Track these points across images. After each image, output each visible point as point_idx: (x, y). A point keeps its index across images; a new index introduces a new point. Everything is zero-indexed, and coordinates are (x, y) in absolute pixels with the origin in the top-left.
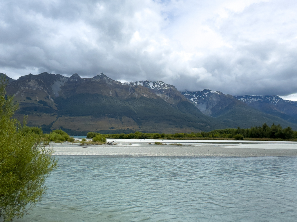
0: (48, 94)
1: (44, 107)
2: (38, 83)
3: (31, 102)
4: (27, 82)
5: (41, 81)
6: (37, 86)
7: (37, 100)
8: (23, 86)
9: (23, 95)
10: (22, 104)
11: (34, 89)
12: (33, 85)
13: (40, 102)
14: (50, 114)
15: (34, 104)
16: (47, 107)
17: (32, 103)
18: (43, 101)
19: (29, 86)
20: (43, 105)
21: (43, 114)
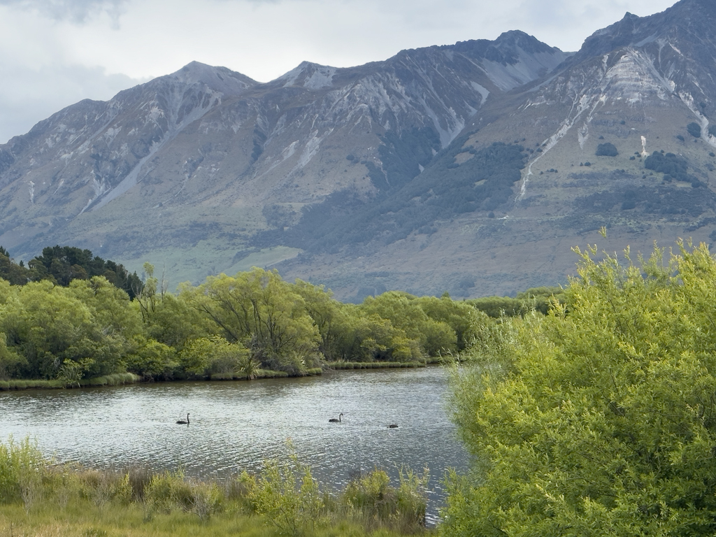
0: (698, 113)
1: (667, 185)
2: (656, 64)
3: (612, 169)
4: (605, 65)
5: (667, 48)
6: (646, 83)
7: (645, 153)
8: (585, 93)
9: (584, 135)
10: (575, 181)
11: (633, 100)
12: (628, 79)
13: (656, 162)
14: (687, 221)
15: (628, 176)
16: (681, 185)
17: (618, 171)
18: (670, 155)
19: (612, 88)
20: (666, 179)
21: (654, 224)
